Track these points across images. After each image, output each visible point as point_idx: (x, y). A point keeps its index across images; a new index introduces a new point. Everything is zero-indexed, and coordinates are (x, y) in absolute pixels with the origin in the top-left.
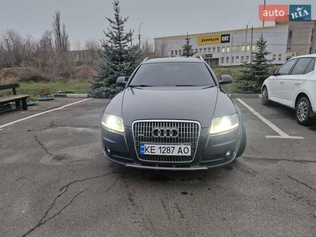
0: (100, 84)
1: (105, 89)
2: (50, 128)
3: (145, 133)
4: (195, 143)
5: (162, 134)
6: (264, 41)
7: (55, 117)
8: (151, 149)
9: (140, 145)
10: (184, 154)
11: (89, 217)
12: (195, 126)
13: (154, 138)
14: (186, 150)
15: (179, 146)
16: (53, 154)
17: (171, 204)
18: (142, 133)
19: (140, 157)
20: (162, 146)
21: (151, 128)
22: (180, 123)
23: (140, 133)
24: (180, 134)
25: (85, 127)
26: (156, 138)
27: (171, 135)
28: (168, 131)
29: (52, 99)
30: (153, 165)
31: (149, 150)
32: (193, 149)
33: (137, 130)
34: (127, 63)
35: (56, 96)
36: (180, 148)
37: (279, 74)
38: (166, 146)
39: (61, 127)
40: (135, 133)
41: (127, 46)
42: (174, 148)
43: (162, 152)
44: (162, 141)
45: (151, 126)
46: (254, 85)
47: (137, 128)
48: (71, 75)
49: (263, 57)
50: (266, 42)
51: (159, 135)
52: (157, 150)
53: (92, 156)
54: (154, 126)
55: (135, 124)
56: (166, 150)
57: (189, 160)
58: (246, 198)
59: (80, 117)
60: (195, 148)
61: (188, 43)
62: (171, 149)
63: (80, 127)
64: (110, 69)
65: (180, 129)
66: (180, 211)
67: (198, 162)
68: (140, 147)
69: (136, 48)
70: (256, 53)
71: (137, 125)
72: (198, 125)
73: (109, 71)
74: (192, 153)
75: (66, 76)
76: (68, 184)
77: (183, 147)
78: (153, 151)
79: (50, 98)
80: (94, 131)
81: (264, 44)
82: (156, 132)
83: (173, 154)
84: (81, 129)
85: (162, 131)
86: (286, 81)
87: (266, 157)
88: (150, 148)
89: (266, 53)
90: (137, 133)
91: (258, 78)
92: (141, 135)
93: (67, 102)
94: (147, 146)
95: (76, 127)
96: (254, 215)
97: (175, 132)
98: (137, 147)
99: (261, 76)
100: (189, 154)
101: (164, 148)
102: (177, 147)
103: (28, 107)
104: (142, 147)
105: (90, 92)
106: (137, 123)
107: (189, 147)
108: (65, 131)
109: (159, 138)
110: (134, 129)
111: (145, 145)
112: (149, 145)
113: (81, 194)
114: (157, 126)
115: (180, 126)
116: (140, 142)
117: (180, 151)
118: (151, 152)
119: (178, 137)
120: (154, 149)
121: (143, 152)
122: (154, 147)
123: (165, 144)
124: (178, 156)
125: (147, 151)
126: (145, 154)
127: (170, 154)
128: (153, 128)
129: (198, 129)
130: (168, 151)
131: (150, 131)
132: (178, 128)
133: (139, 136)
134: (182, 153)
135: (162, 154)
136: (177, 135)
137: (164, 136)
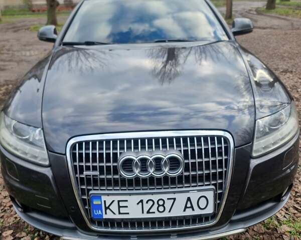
3: (101, 167)
5: (144, 170)
8: (119, 207)
9: (91, 197)
10: (198, 212)
12: (220, 142)
13: (123, 178)
14: (203, 203)
15: (188, 195)
18: (95, 168)
20: (145, 198)
21: (115, 155)
22: (185, 138)
23: (88, 168)
24: (187, 165)
26: (130, 180)
27: (166, 170)
28: (158, 160)
31: (114, 207)
32: (218, 197)
33: (81, 161)
36: (189, 199)
38: (155, 198)
40: (75, 168)
42: (174, 199)
43: (146, 211)
44: (145, 186)
45: (115, 148)
47: (81, 154)
51: (137, 171)
52: (133, 206)
54: (122, 148)
55: (73, 147)
56: (156, 205)
57: (207, 221)
60: (221, 195)
62: (168, 204)
65: (186, 152)
68: (90, 202)
71: (80, 148)
72: (226, 140)
74: (217, 206)
77: (194, 196)
78: (122, 210)
82: (128, 164)
83: (172, 214)
85: (144, 161)
88: (116, 203)
90: (81, 167)
92: (91, 173)
94: (108, 200)
97: (174, 162)
98: (84, 201)
100: (210, 210)
101: (151, 203)
102: (181, 199)
104: (96, 202)
106: (80, 143)
107: (210, 195)
109: (137, 178)
110: (74, 159)
111: (104, 198)
112: (112, 198)
114: (129, 148)
115: (186, 145)
116: (91, 190)
117: (188, 206)
118: (120, 213)
119: (182, 173)
120: (127, 207)
121: (100, 212)
122: (127, 201)
123: (152, 194)
124: (184, 217)
125: (108, 211)
126: (104, 217)
127: (166, 214)
128: (120, 153)
129: (227, 149)
130: (161, 209)
131: (113, 162)
132: (180, 151)
133: (86, 176)
134: (193, 210)
135: (146, 216)
136: (181, 170)
137: (150, 172)
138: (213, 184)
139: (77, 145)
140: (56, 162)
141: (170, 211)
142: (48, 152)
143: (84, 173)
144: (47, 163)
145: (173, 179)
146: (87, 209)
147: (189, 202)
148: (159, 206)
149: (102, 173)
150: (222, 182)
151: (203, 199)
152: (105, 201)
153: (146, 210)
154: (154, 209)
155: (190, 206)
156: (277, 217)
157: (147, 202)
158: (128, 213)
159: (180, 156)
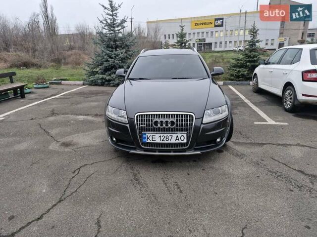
0: (95, 71)
1: (101, 76)
2: (52, 116)
3: (147, 124)
4: (190, 132)
5: (162, 125)
6: (256, 29)
7: (54, 106)
9: (142, 134)
10: (180, 141)
11: (102, 193)
12: (190, 117)
13: (154, 128)
14: (182, 138)
15: (177, 135)
16: (60, 141)
17: (171, 182)
18: (144, 124)
19: (142, 144)
20: (162, 135)
21: (152, 120)
22: (177, 115)
23: (142, 124)
24: (177, 124)
25: (85, 115)
26: (157, 128)
27: (169, 125)
28: (167, 122)
29: (48, 87)
30: (154, 151)
31: (151, 138)
32: (188, 137)
33: (139, 121)
34: (122, 51)
35: (51, 83)
36: (177, 136)
37: (269, 63)
38: (165, 135)
39: (63, 116)
40: (137, 124)
41: (121, 33)
42: (172, 136)
44: (162, 131)
45: (152, 117)
46: (246, 72)
47: (139, 119)
48: (63, 61)
49: (255, 45)
50: (258, 30)
51: (159, 125)
52: (157, 138)
53: (96, 142)
54: (154, 117)
55: (137, 117)
57: (184, 146)
58: (235, 176)
59: (79, 106)
60: (190, 136)
61: (182, 30)
62: (170, 138)
63: (81, 115)
64: (105, 57)
65: (177, 120)
66: (179, 188)
67: (193, 148)
68: (142, 136)
69: (130, 35)
70: (248, 41)
71: (140, 117)
72: (192, 117)
73: (103, 58)
74: (188, 140)
75: (58, 62)
76: (79, 167)
77: (179, 135)
78: (153, 139)
79: (46, 86)
80: (95, 119)
81: (256, 32)
82: (156, 123)
83: (171, 142)
84: (81, 117)
85: (162, 122)
86: (275, 70)
87: (253, 141)
89: (258, 41)
90: (139, 124)
91: (250, 66)
92: (143, 126)
93: (63, 89)
94: (148, 135)
95: (77, 115)
96: (240, 190)
97: (172, 123)
98: (140, 136)
99: (252, 64)
100: (185, 141)
101: (164, 137)
102: (175, 136)
103: (26, 95)
104: (144, 136)
105: (85, 80)
106: (140, 115)
107: (185, 135)
108: (67, 119)
109: (159, 128)
110: (137, 121)
111: (147, 134)
112: (150, 134)
113: (93, 176)
114: (157, 118)
115: (177, 117)
116: (143, 132)
119: (175, 127)
120: (155, 138)
121: (145, 140)
122: (155, 136)
123: (164, 133)
124: (176, 143)
125: (148, 139)
126: (147, 142)
127: (169, 142)
128: (154, 119)
129: (192, 120)
130: (167, 139)
131: (151, 122)
132: (175, 119)
133: (141, 127)
135: (162, 142)
136: (175, 125)
137: (164, 126)
138: (186, 132)
140: (131, 121)
142: (128, 118)
144: (127, 122)
145: (172, 129)
146: (141, 139)
151: (182, 137)
153: (162, 140)
154: (165, 139)
155: (178, 139)
157: (162, 137)
158: (155, 141)
159: (175, 121)
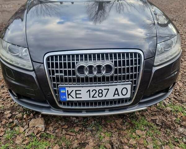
3: (65, 71)
5: (91, 72)
8: (76, 94)
9: (59, 88)
10: (121, 97)
12: (136, 57)
13: (78, 77)
14: (124, 92)
15: (116, 87)
18: (61, 72)
19: (60, 103)
20: (91, 89)
21: (73, 64)
22: (115, 54)
23: (57, 72)
24: (116, 70)
27: (104, 72)
28: (99, 67)
31: (73, 94)
32: (133, 88)
33: (53, 67)
36: (117, 89)
38: (97, 89)
40: (49, 71)
42: (108, 89)
44: (91, 82)
45: (73, 60)
47: (52, 63)
51: (86, 73)
52: (84, 94)
54: (77, 60)
55: (48, 59)
56: (97, 93)
57: (126, 102)
62: (105, 92)
65: (116, 62)
68: (59, 92)
71: (52, 60)
72: (139, 55)
74: (132, 94)
77: (120, 88)
78: (78, 96)
82: (81, 69)
83: (107, 98)
85: (91, 67)
88: (74, 92)
90: (53, 71)
92: (59, 74)
94: (70, 90)
98: (55, 91)
100: (128, 96)
101: (94, 92)
102: (112, 89)
104: (62, 91)
106: (52, 57)
107: (129, 87)
110: (49, 67)
111: (67, 89)
112: (72, 89)
114: (82, 60)
115: (115, 58)
116: (59, 84)
117: (116, 93)
118: (76, 98)
119: (113, 75)
120: (81, 94)
121: (65, 97)
122: (81, 90)
123: (95, 86)
124: (113, 99)
125: (69, 96)
126: (67, 100)
127: (103, 98)
128: (76, 63)
129: (140, 60)
131: (73, 68)
132: (112, 61)
133: (56, 76)
134: (119, 96)
135: (92, 99)
136: (113, 72)
137: (94, 74)
138: (131, 81)
139: (50, 57)
141: (105, 97)
142: (32, 62)
143: (55, 74)
144: (32, 69)
145: (108, 78)
146: (57, 95)
147: (116, 91)
148: (99, 93)
149: (65, 74)
150: (136, 80)
151: (125, 89)
152: (68, 91)
153: (91, 96)
154: (96, 95)
155: (117, 93)
156: (164, 103)
157: (92, 91)
158: (81, 98)
159: (112, 64)
